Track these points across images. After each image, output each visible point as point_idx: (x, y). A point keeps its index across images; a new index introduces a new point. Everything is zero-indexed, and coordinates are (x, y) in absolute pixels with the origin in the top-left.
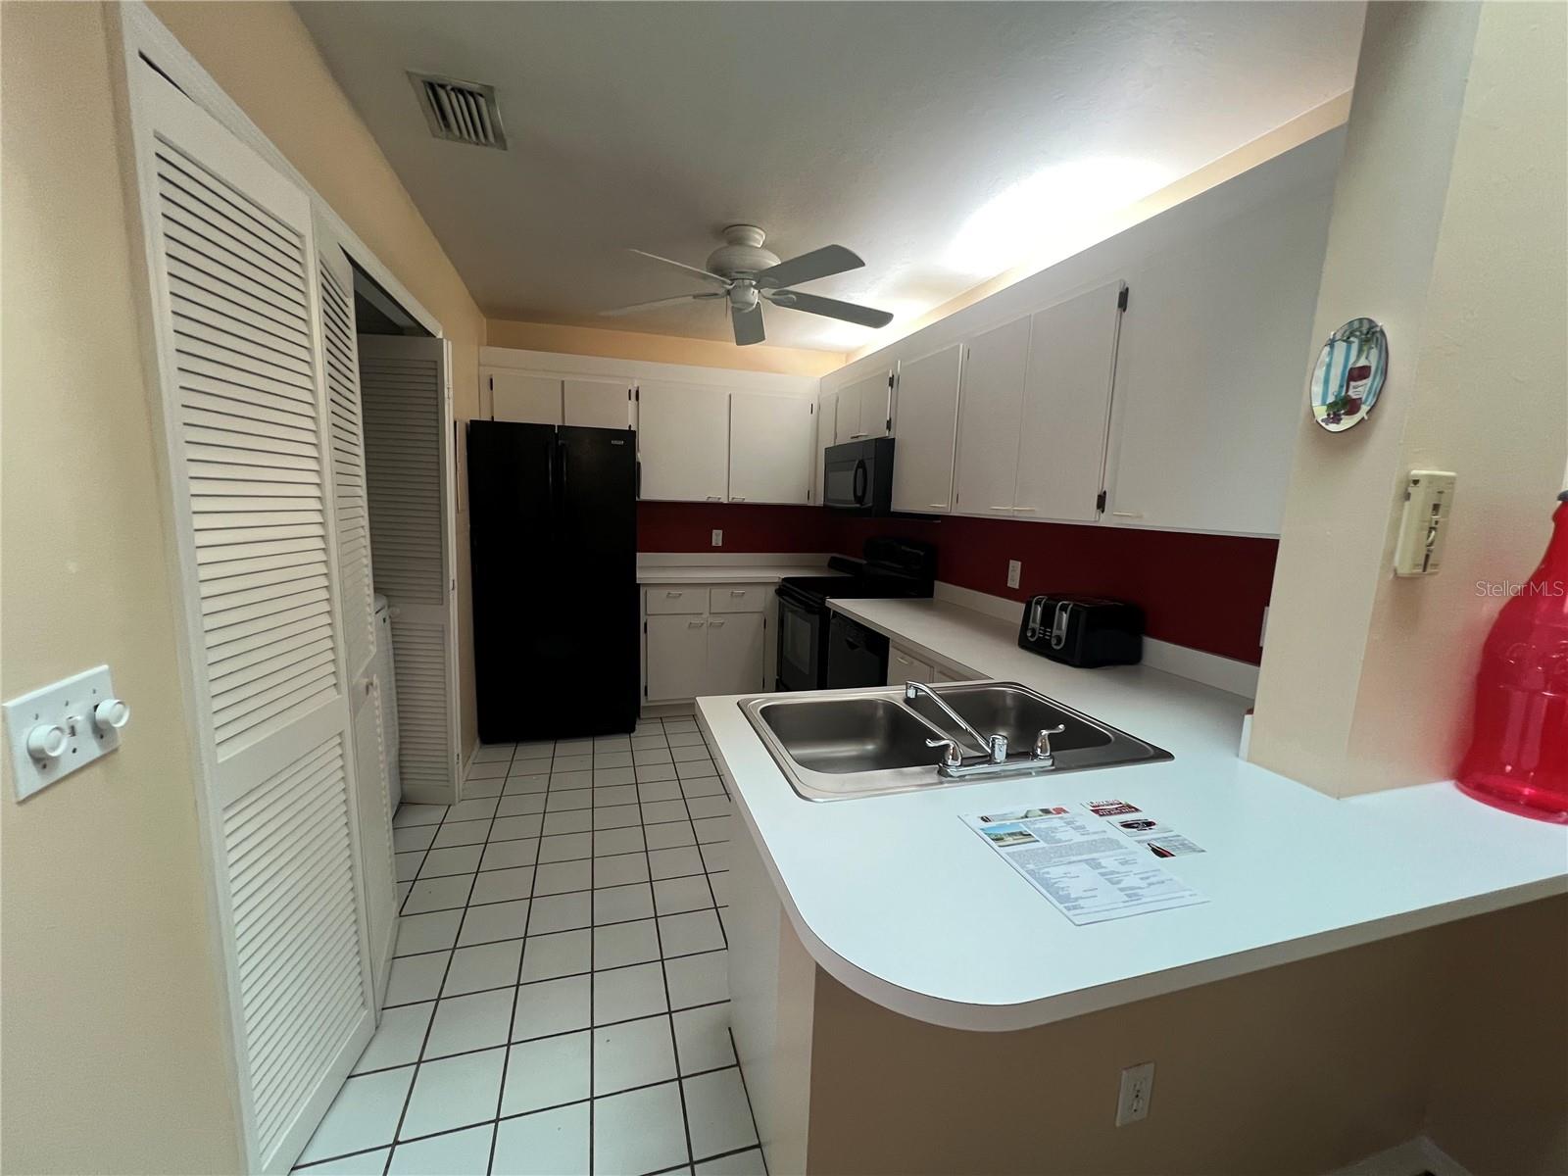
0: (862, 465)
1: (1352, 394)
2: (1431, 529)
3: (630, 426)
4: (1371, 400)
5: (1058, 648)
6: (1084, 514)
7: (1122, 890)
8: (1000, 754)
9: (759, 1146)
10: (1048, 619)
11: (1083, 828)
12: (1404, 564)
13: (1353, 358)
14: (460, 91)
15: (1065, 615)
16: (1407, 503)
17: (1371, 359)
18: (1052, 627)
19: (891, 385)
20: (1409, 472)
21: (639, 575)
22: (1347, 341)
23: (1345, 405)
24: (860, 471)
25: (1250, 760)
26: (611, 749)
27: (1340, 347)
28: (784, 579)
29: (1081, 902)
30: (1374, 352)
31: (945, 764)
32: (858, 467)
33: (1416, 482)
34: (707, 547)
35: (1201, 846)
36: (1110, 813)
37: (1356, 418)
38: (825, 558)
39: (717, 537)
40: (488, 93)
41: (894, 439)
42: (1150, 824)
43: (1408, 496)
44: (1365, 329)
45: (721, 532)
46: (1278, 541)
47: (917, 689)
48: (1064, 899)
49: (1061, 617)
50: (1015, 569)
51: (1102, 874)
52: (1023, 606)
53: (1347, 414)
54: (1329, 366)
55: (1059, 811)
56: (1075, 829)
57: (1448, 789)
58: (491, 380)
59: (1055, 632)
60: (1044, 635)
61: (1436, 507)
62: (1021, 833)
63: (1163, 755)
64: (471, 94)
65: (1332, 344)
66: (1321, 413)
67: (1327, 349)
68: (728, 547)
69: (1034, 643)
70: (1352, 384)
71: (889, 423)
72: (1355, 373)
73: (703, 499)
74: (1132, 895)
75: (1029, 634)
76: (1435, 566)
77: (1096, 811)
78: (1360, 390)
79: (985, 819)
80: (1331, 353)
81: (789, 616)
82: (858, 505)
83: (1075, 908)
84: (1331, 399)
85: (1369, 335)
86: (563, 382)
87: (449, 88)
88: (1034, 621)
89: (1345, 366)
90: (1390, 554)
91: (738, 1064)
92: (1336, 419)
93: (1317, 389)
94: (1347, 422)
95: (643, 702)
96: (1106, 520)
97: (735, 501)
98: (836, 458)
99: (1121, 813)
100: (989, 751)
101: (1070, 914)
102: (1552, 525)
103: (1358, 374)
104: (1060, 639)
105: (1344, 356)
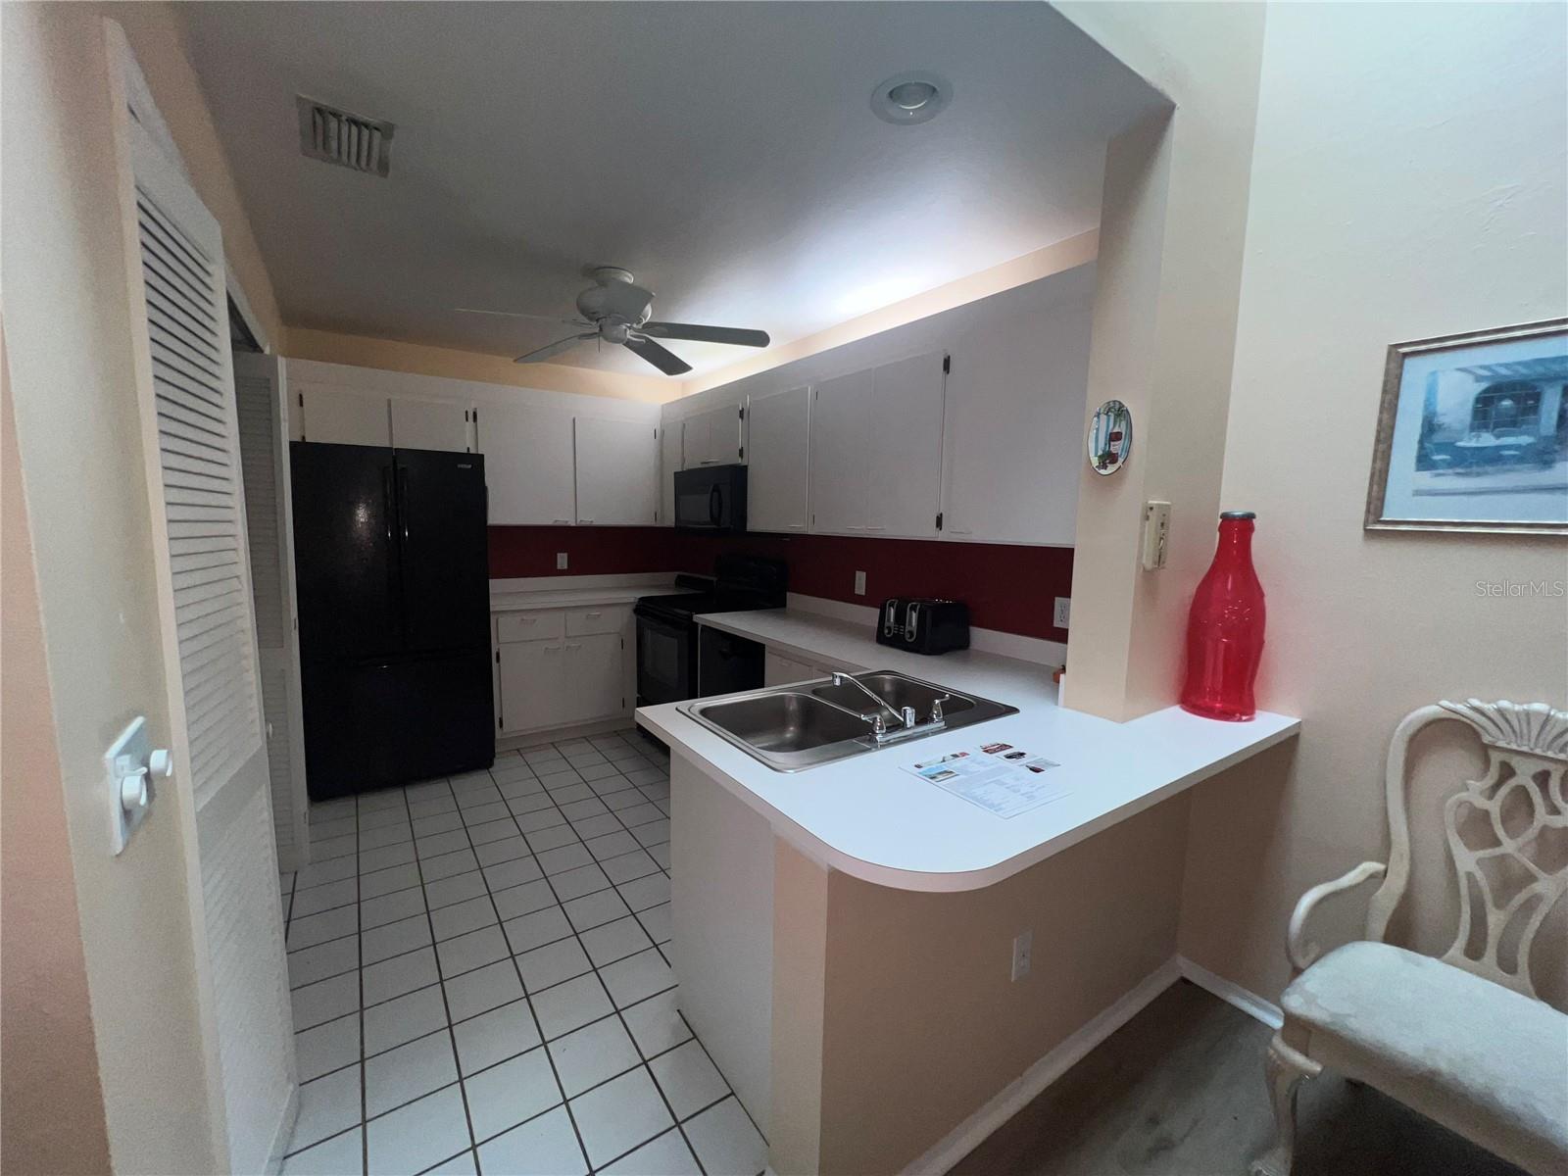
0: (716, 489)
1: (1113, 450)
2: (1161, 538)
3: (468, 449)
4: (1124, 455)
5: (912, 640)
6: (927, 533)
7: (1023, 795)
8: (910, 722)
9: (733, 1094)
10: (901, 618)
11: (983, 762)
12: (1149, 565)
13: (1111, 426)
14: (353, 121)
15: (914, 615)
16: (1147, 523)
17: (1122, 428)
18: (905, 624)
19: (741, 416)
20: (1148, 500)
21: (492, 603)
22: (1107, 414)
23: (1108, 458)
24: (715, 494)
25: (1065, 707)
26: (470, 787)
27: (1103, 417)
28: (641, 599)
29: (1003, 806)
30: (1123, 423)
31: (874, 733)
32: (714, 490)
33: (1151, 508)
34: (551, 571)
35: (1057, 763)
36: (995, 751)
37: (1116, 466)
38: (672, 576)
39: (562, 560)
40: (387, 131)
41: (746, 466)
42: (1022, 754)
43: (1147, 518)
44: (1117, 407)
45: (565, 555)
46: (1073, 549)
47: (841, 677)
48: (991, 806)
49: (911, 616)
50: (861, 578)
51: (1008, 788)
52: (877, 611)
53: (1110, 463)
54: (1097, 429)
55: (964, 754)
56: (979, 763)
57: (1177, 711)
58: (301, 396)
59: (908, 628)
60: (899, 631)
61: (1162, 524)
62: (946, 772)
63: (1013, 710)
64: (367, 126)
65: (1098, 415)
66: (1095, 462)
67: (1096, 419)
68: (573, 570)
69: (889, 638)
70: (1112, 443)
71: (741, 451)
72: (1113, 436)
73: (550, 523)
74: (1031, 797)
75: (886, 631)
76: (1164, 562)
77: (987, 751)
78: (1117, 447)
79: (918, 767)
80: (1099, 421)
81: (648, 634)
82: (714, 526)
83: (1001, 809)
84: (1100, 453)
85: (1119, 412)
86: (389, 401)
87: (344, 118)
88: (889, 620)
89: (1107, 431)
90: (1140, 557)
91: (695, 1037)
92: (1105, 467)
93: (1092, 445)
94: (1111, 469)
95: (498, 734)
96: (945, 536)
97: (583, 524)
98: (688, 482)
99: (1002, 750)
100: (902, 719)
101: (1000, 813)
102: (1218, 536)
103: (1115, 437)
104: (911, 633)
105: (1106, 423)
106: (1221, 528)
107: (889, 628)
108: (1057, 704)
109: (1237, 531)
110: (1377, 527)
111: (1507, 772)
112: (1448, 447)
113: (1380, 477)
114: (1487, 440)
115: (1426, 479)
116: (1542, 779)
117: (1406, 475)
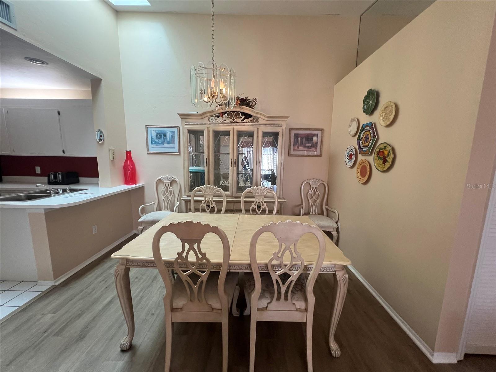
2: (113, 155)
4: (103, 140)
6: (61, 154)
10: (55, 177)
12: (112, 159)
16: (110, 152)
18: (57, 178)
20: (109, 148)
22: (99, 131)
23: (100, 140)
27: (98, 132)
30: (102, 134)
46: (97, 157)
49: (59, 176)
50: (38, 169)
52: (47, 178)
57: (124, 185)
59: (58, 179)
60: (55, 180)
61: (113, 152)
66: (98, 140)
69: (52, 182)
75: (50, 181)
76: (115, 159)
78: (102, 138)
84: (99, 139)
85: (101, 132)
88: (51, 178)
90: (110, 158)
93: (97, 137)
94: (101, 142)
96: (65, 155)
102: (126, 154)
103: (101, 136)
104: (60, 180)
105: (99, 134)
106: (126, 153)
107: (52, 180)
108: (99, 187)
109: (129, 153)
110: (149, 153)
111: (165, 185)
112: (154, 141)
113: (148, 145)
115: (153, 146)
116: (168, 185)
117: (150, 145)
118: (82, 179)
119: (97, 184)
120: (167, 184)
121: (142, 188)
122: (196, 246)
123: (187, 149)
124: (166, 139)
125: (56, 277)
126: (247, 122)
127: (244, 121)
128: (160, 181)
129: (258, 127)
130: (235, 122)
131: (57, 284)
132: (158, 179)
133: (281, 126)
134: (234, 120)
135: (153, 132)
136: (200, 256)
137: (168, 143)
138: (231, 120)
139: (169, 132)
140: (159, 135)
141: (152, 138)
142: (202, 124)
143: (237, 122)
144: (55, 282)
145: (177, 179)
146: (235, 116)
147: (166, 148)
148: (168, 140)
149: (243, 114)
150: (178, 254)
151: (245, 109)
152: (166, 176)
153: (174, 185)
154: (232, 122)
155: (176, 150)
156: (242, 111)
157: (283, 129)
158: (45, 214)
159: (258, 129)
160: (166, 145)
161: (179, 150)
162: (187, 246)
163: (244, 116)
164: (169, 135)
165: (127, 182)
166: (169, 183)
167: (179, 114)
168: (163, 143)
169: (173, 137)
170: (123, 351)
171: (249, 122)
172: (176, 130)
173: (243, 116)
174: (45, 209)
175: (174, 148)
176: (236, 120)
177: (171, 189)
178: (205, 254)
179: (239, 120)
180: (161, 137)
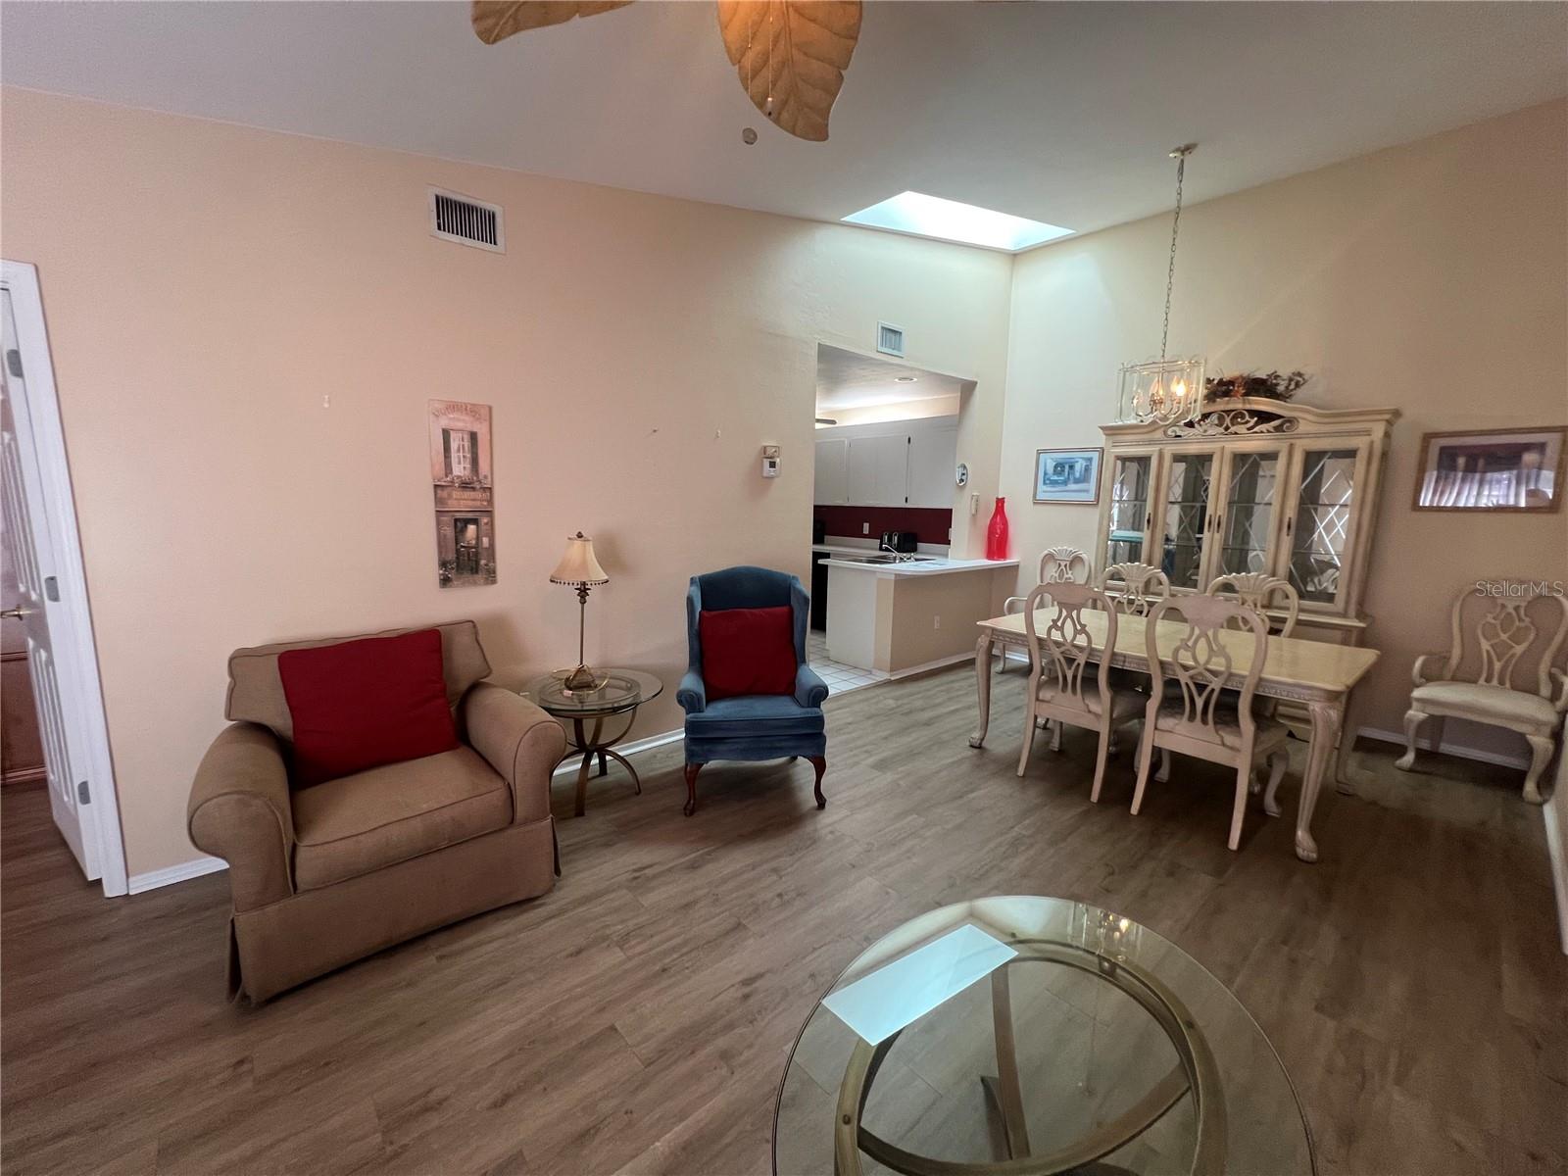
2: (977, 506)
4: (966, 480)
6: (902, 504)
12: (973, 512)
17: (965, 472)
20: (973, 494)
22: (961, 467)
23: (962, 480)
30: (966, 470)
33: (974, 496)
43: (973, 499)
44: (964, 465)
46: (952, 510)
50: (866, 526)
54: (958, 472)
61: (977, 501)
66: (958, 482)
67: (957, 469)
70: (962, 476)
78: (964, 477)
84: (959, 479)
85: (965, 467)
92: (960, 484)
93: (957, 476)
94: (962, 484)
96: (908, 506)
102: (996, 504)
103: (964, 474)
105: (961, 470)
106: (997, 502)
107: (885, 544)
109: (1000, 502)
110: (1036, 502)
111: (1060, 565)
112: (1048, 479)
113: (1036, 488)
114: (1056, 478)
115: (1045, 488)
116: (1066, 566)
117: (1041, 487)
118: (921, 546)
119: (946, 556)
120: (1063, 564)
121: (1015, 568)
122: (1074, 614)
123: (1120, 494)
124: (1074, 474)
125: (892, 670)
126: (1262, 432)
127: (1255, 430)
128: (1050, 557)
129: (1293, 441)
130: (1231, 433)
131: (892, 679)
132: (1046, 552)
133: (1368, 433)
134: (1227, 428)
135: (1049, 461)
136: (1079, 627)
137: (1077, 481)
138: (1221, 430)
139: (1080, 460)
140: (1059, 467)
141: (1045, 474)
142: (1151, 442)
143: (1236, 433)
144: (891, 676)
145: (1084, 556)
146: (1231, 420)
147: (1072, 492)
148: (1077, 475)
149: (1253, 413)
150: (1053, 620)
151: (1257, 403)
152: (1063, 548)
153: (1078, 568)
154: (1222, 434)
155: (1091, 497)
156: (1248, 407)
157: (1372, 442)
158: (896, 581)
159: (1291, 445)
160: (1072, 486)
161: (1098, 496)
162: (1064, 613)
163: (1256, 419)
164: (1079, 467)
165: (990, 555)
166: (1068, 563)
167: (1101, 428)
168: (1065, 483)
169: (1087, 469)
170: (972, 746)
171: (1269, 432)
172: (1096, 456)
173: (1253, 418)
174: (896, 574)
175: (1087, 491)
176: (1233, 429)
177: (1070, 575)
178: (1085, 626)
179: (1242, 429)
180: (1063, 471)
